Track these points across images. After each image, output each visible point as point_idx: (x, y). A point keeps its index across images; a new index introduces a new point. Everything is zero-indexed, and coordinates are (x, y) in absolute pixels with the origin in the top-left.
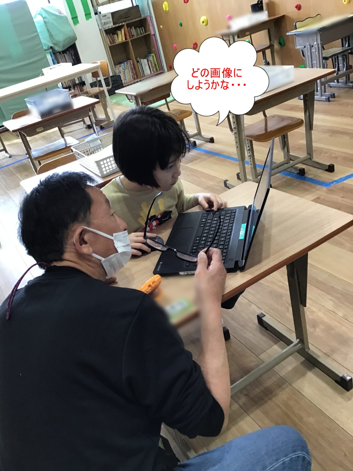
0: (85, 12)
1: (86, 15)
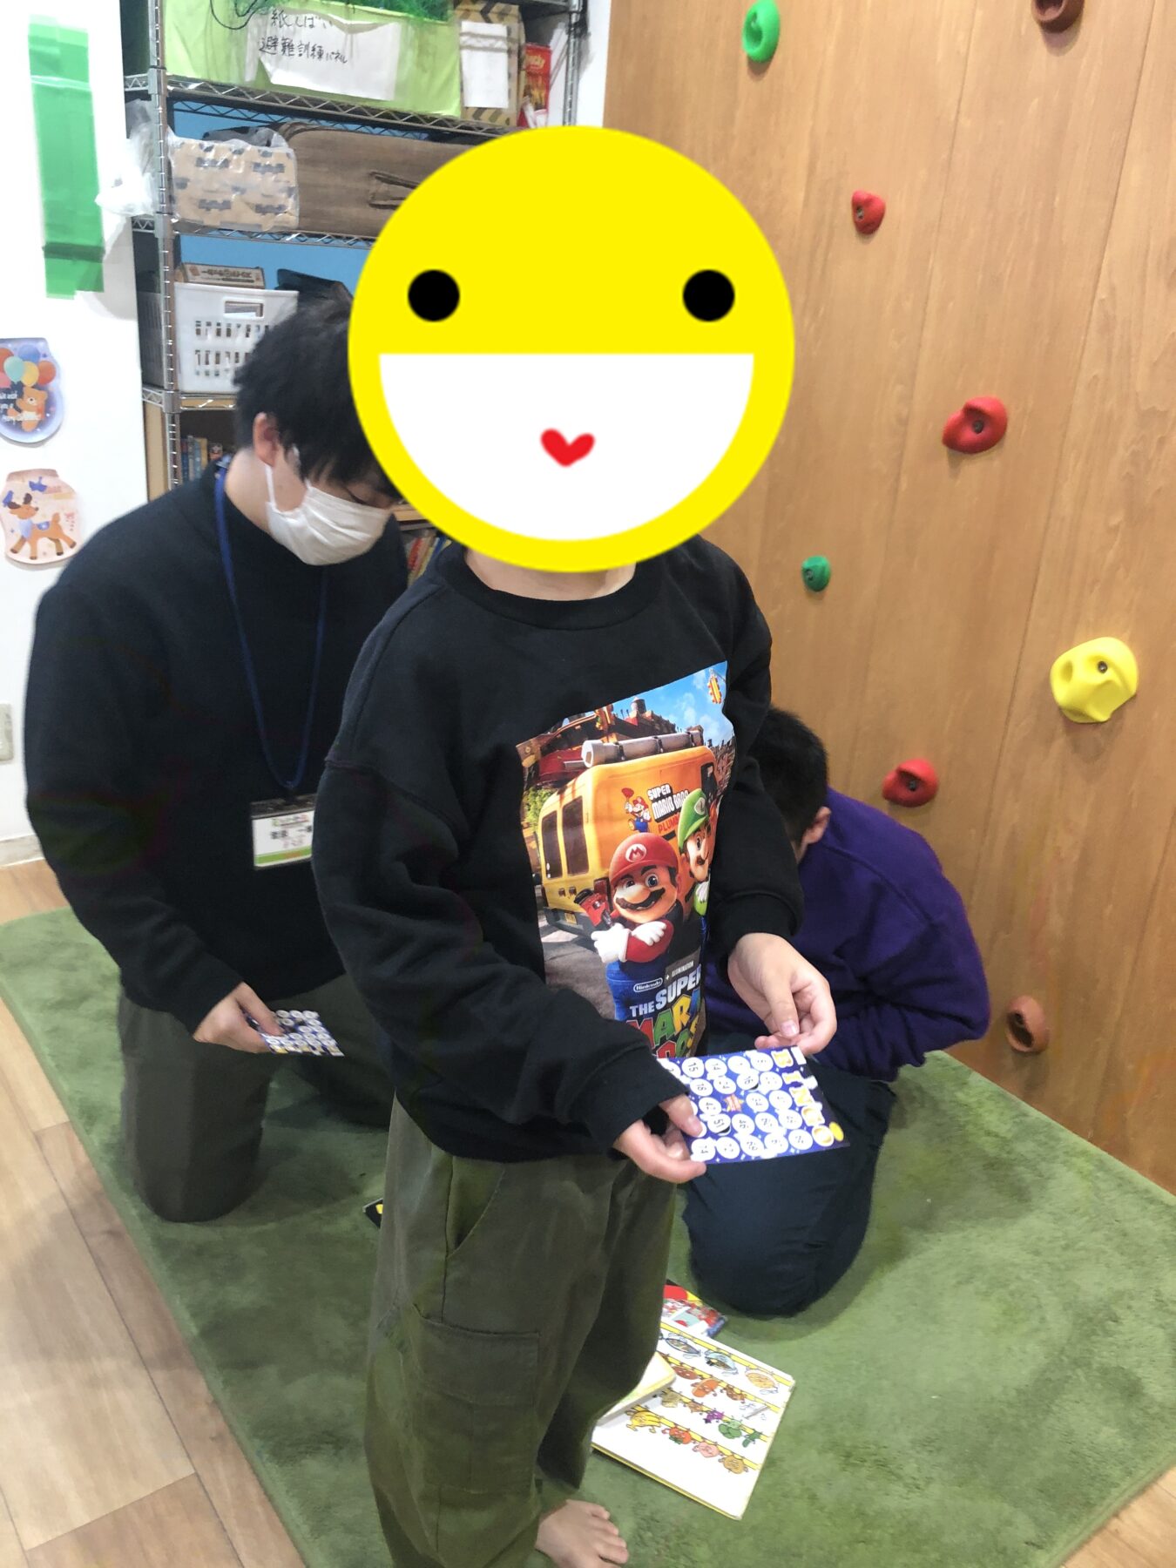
0: (51, 225)
1: (53, 251)
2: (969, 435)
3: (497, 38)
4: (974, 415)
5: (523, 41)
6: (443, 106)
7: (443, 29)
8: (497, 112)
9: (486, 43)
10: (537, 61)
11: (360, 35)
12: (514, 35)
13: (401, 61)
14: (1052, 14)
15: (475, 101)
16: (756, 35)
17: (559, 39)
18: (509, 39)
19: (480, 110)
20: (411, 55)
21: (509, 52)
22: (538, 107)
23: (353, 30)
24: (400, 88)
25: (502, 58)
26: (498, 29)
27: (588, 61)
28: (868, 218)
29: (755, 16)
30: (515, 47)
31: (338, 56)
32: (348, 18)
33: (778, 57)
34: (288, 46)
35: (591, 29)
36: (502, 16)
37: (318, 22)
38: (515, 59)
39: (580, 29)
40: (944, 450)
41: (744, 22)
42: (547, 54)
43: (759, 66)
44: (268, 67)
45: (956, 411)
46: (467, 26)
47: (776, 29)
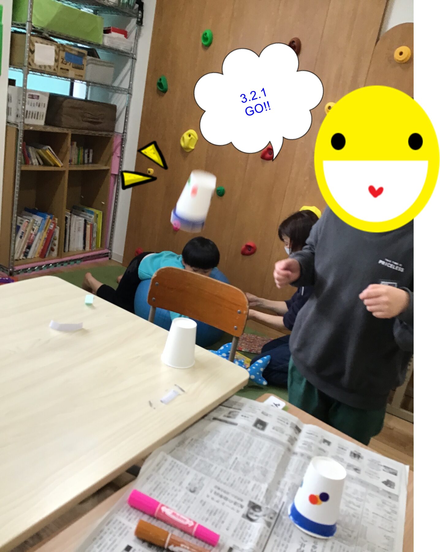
2: (267, 155)
4: (269, 150)
16: (205, 39)
29: (206, 34)
33: (212, 46)
35: (144, 24)
39: (140, 23)
40: (261, 159)
41: (202, 34)
43: (206, 47)
47: (212, 39)
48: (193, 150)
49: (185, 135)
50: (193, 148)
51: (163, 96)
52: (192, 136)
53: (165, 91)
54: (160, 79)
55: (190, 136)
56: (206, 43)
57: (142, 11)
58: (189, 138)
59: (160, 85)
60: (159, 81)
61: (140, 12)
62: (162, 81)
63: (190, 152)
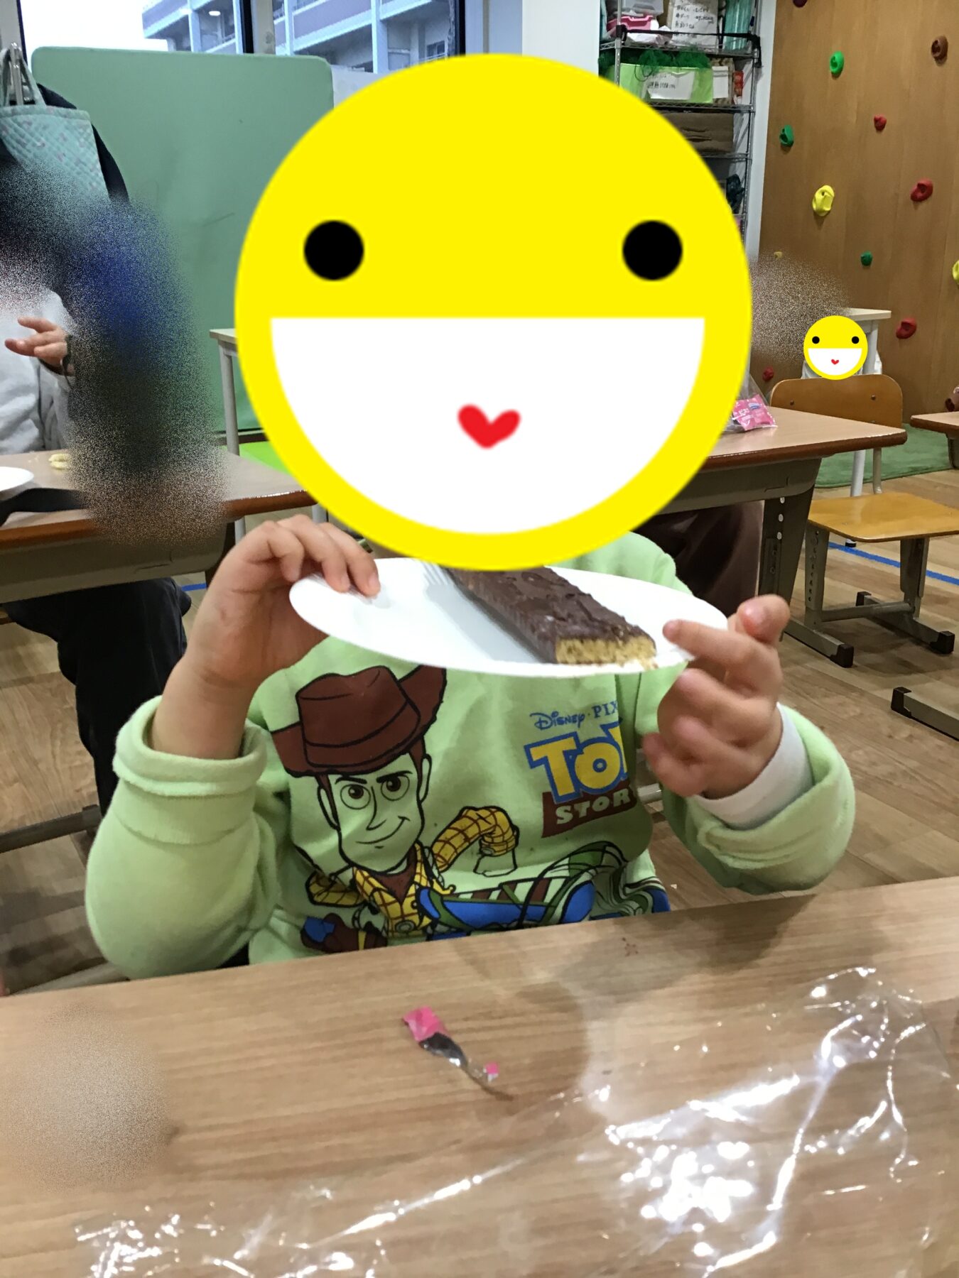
2: (920, 195)
3: (724, 71)
4: (921, 187)
5: (734, 71)
6: (706, 100)
7: (708, 71)
8: (724, 99)
9: (720, 74)
10: (738, 78)
11: (681, 78)
12: (731, 69)
13: (694, 85)
14: (938, 54)
15: (717, 96)
16: (834, 65)
17: (748, 68)
18: (729, 71)
19: (718, 99)
20: (697, 82)
21: (729, 76)
22: (738, 96)
23: (678, 76)
24: (692, 95)
25: (726, 79)
26: (725, 68)
27: (761, 76)
28: (880, 125)
29: (834, 58)
30: (731, 74)
31: (673, 86)
32: (678, 72)
33: (844, 72)
34: (657, 85)
35: (763, 64)
36: (726, 63)
37: (668, 75)
38: (731, 78)
39: (758, 65)
40: (912, 202)
41: (830, 60)
42: (742, 75)
43: (836, 75)
44: (649, 92)
45: (915, 187)
46: (714, 68)
47: (842, 62)
48: (829, 212)
49: (818, 196)
50: (827, 209)
51: (789, 150)
52: (826, 194)
53: (791, 144)
54: (784, 130)
55: (823, 194)
56: (835, 70)
57: (759, 48)
58: (822, 197)
59: (783, 137)
60: (782, 133)
61: (756, 50)
62: (786, 133)
63: (825, 216)
